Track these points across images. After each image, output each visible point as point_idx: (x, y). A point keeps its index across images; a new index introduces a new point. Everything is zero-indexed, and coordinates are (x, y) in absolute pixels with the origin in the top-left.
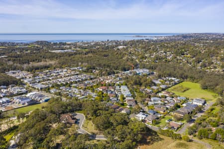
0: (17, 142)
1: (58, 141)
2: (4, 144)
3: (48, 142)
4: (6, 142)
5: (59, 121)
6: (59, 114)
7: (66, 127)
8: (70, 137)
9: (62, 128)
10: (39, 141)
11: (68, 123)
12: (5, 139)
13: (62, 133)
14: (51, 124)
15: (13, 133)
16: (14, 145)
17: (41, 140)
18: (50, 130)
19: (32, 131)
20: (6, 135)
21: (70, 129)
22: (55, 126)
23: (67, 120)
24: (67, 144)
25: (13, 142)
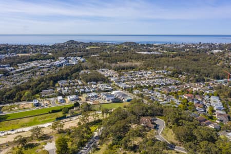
0: (100, 135)
1: (136, 142)
2: (89, 134)
3: (126, 141)
4: (91, 133)
5: (139, 123)
6: (140, 116)
7: (145, 130)
8: (147, 141)
9: (141, 131)
10: (118, 138)
11: (147, 127)
12: (90, 130)
13: (140, 136)
14: (130, 125)
15: (97, 126)
16: (97, 137)
17: (120, 138)
18: (129, 130)
19: (113, 127)
20: (92, 126)
21: (149, 133)
22: (134, 126)
23: (146, 123)
24: (144, 148)
25: (96, 134)
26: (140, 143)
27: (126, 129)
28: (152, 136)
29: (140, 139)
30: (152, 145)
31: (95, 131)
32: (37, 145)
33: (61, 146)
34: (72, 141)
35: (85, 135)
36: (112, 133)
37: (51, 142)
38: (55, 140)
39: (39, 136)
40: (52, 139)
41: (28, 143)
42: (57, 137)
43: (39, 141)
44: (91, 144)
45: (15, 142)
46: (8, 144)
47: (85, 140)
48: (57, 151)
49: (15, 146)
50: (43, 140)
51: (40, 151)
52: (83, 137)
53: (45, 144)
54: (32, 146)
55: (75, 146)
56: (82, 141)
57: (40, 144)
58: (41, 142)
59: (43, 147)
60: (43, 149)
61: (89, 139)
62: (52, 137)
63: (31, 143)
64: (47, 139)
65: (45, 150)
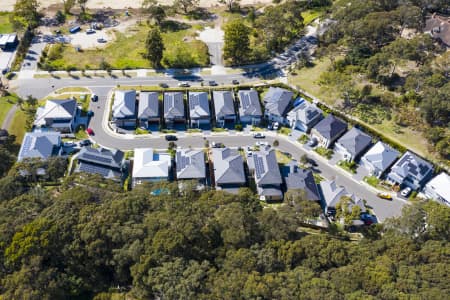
26: (410, 74)
27: (386, 35)
28: (445, 65)
29: (412, 66)
30: (440, 86)
31: (311, 23)
32: (184, 27)
33: (235, 40)
34: (256, 36)
35: (289, 28)
36: (349, 38)
37: (213, 27)
38: (221, 24)
39: (189, 9)
40: (215, 21)
41: (169, 18)
42: (226, 20)
43: (190, 19)
44: (297, 49)
45: (144, 12)
46: (130, 13)
47: (284, 38)
48: (225, 50)
49: (144, 20)
50: (196, 19)
51: (191, 40)
52: (282, 32)
53: (202, 28)
54: (175, 27)
55: (261, 47)
56: (279, 40)
57: (190, 27)
58: (193, 22)
59: (196, 35)
60: (197, 38)
61: (293, 37)
62: (216, 18)
63: (174, 20)
64: (205, 19)
65: (199, 42)
